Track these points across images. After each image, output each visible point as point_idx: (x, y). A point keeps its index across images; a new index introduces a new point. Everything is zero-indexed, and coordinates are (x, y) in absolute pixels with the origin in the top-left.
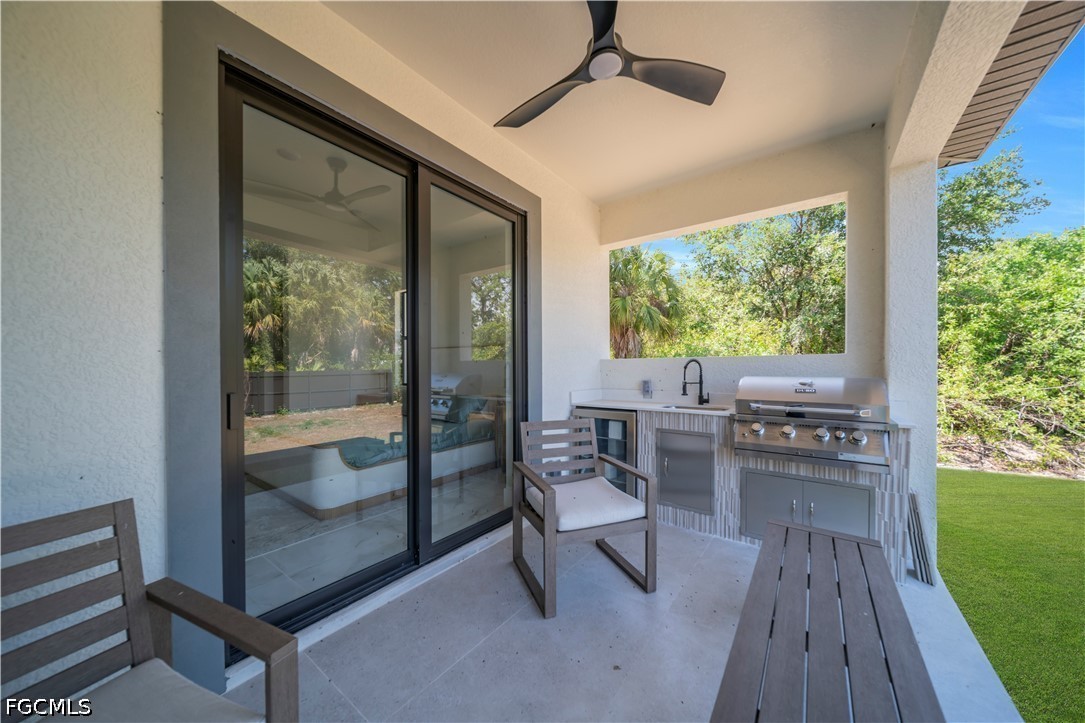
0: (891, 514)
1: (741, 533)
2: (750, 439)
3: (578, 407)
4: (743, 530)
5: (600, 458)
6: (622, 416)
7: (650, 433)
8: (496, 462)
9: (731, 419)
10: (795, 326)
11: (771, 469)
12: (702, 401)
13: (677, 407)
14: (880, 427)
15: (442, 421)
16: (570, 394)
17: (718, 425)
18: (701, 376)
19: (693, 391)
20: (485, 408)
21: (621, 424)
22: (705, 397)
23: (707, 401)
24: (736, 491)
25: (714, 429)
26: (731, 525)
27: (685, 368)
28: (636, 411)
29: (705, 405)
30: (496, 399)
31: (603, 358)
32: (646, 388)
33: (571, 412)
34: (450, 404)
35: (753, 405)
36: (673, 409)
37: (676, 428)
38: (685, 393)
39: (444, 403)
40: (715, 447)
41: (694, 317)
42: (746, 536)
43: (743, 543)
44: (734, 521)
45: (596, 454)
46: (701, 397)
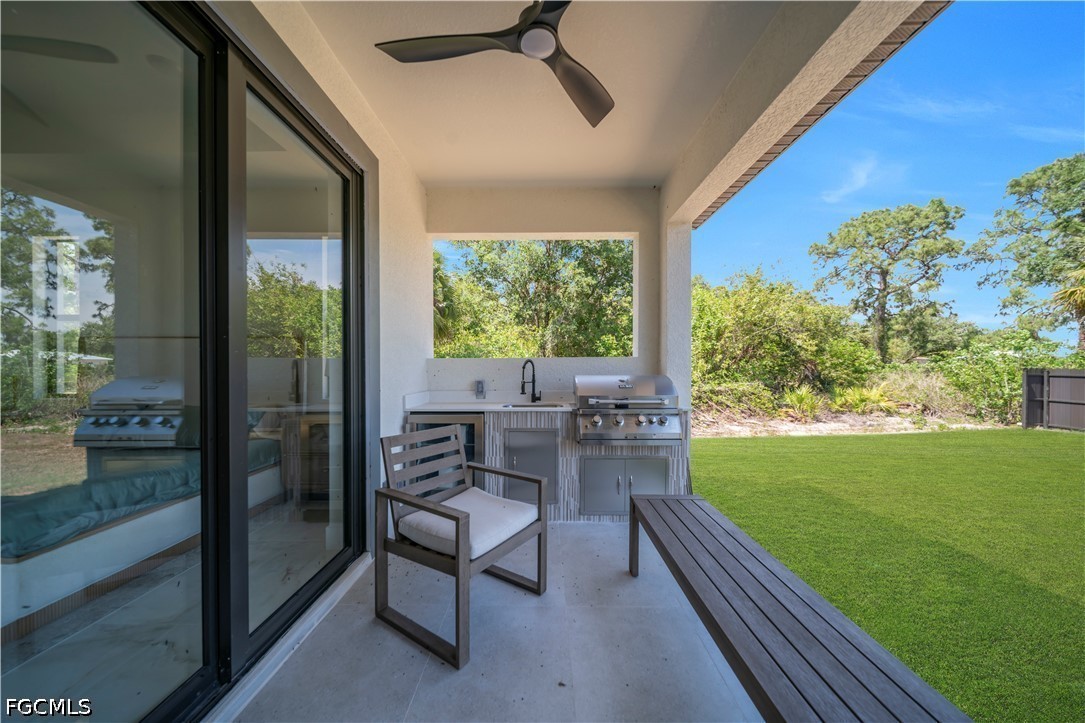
0: (678, 475)
1: (580, 513)
2: (591, 430)
3: (412, 413)
4: (582, 511)
5: (469, 467)
6: (469, 420)
7: (498, 434)
8: (285, 493)
9: (574, 414)
10: (548, 333)
11: (603, 453)
12: (535, 398)
13: (514, 406)
14: (675, 412)
15: (172, 448)
16: (404, 397)
17: (562, 420)
18: (534, 376)
19: (529, 388)
20: (260, 424)
21: (465, 428)
22: (537, 395)
23: (539, 399)
24: (576, 478)
25: (559, 424)
26: (572, 509)
27: (524, 368)
28: (483, 413)
29: (538, 402)
30: (275, 410)
31: (428, 357)
32: (479, 389)
33: (406, 420)
34: (177, 422)
35: (592, 401)
36: (511, 408)
37: (524, 427)
38: (523, 393)
39: (164, 423)
40: (559, 440)
41: (467, 320)
42: (584, 515)
43: (582, 521)
44: (574, 504)
45: (465, 464)
46: (533, 395)
